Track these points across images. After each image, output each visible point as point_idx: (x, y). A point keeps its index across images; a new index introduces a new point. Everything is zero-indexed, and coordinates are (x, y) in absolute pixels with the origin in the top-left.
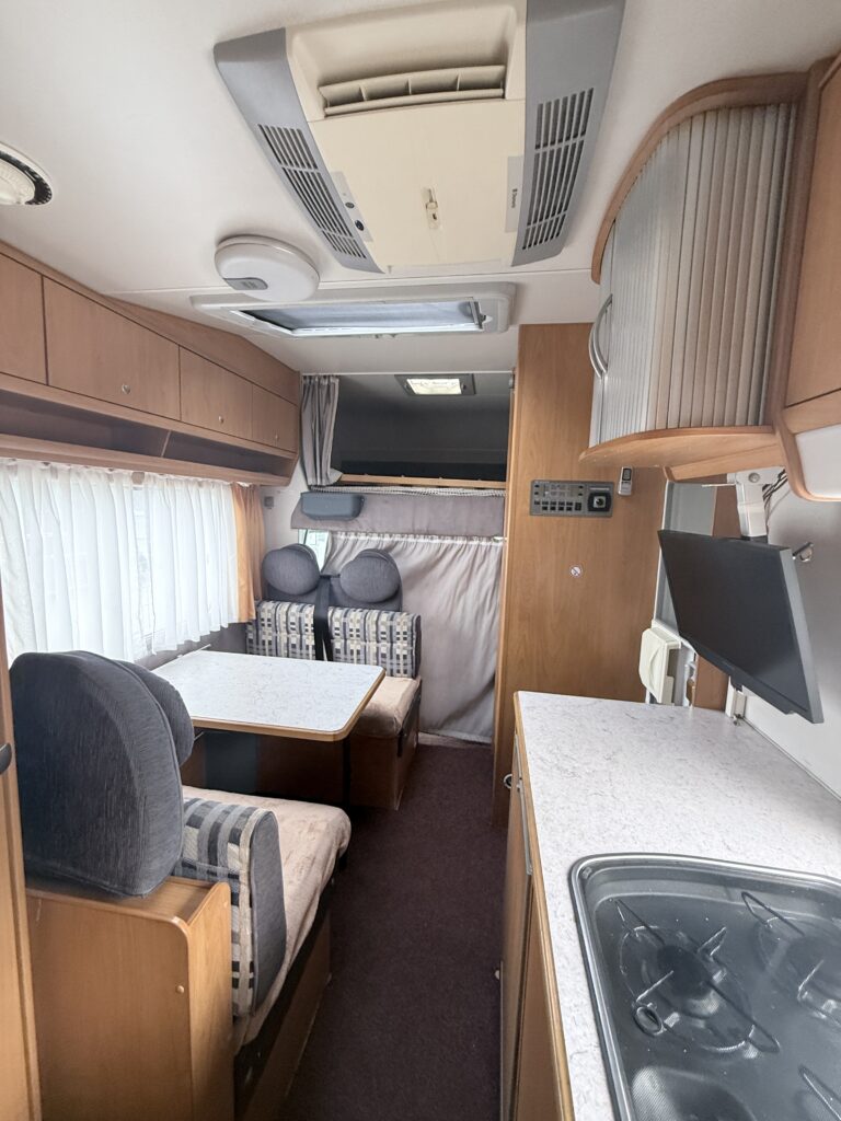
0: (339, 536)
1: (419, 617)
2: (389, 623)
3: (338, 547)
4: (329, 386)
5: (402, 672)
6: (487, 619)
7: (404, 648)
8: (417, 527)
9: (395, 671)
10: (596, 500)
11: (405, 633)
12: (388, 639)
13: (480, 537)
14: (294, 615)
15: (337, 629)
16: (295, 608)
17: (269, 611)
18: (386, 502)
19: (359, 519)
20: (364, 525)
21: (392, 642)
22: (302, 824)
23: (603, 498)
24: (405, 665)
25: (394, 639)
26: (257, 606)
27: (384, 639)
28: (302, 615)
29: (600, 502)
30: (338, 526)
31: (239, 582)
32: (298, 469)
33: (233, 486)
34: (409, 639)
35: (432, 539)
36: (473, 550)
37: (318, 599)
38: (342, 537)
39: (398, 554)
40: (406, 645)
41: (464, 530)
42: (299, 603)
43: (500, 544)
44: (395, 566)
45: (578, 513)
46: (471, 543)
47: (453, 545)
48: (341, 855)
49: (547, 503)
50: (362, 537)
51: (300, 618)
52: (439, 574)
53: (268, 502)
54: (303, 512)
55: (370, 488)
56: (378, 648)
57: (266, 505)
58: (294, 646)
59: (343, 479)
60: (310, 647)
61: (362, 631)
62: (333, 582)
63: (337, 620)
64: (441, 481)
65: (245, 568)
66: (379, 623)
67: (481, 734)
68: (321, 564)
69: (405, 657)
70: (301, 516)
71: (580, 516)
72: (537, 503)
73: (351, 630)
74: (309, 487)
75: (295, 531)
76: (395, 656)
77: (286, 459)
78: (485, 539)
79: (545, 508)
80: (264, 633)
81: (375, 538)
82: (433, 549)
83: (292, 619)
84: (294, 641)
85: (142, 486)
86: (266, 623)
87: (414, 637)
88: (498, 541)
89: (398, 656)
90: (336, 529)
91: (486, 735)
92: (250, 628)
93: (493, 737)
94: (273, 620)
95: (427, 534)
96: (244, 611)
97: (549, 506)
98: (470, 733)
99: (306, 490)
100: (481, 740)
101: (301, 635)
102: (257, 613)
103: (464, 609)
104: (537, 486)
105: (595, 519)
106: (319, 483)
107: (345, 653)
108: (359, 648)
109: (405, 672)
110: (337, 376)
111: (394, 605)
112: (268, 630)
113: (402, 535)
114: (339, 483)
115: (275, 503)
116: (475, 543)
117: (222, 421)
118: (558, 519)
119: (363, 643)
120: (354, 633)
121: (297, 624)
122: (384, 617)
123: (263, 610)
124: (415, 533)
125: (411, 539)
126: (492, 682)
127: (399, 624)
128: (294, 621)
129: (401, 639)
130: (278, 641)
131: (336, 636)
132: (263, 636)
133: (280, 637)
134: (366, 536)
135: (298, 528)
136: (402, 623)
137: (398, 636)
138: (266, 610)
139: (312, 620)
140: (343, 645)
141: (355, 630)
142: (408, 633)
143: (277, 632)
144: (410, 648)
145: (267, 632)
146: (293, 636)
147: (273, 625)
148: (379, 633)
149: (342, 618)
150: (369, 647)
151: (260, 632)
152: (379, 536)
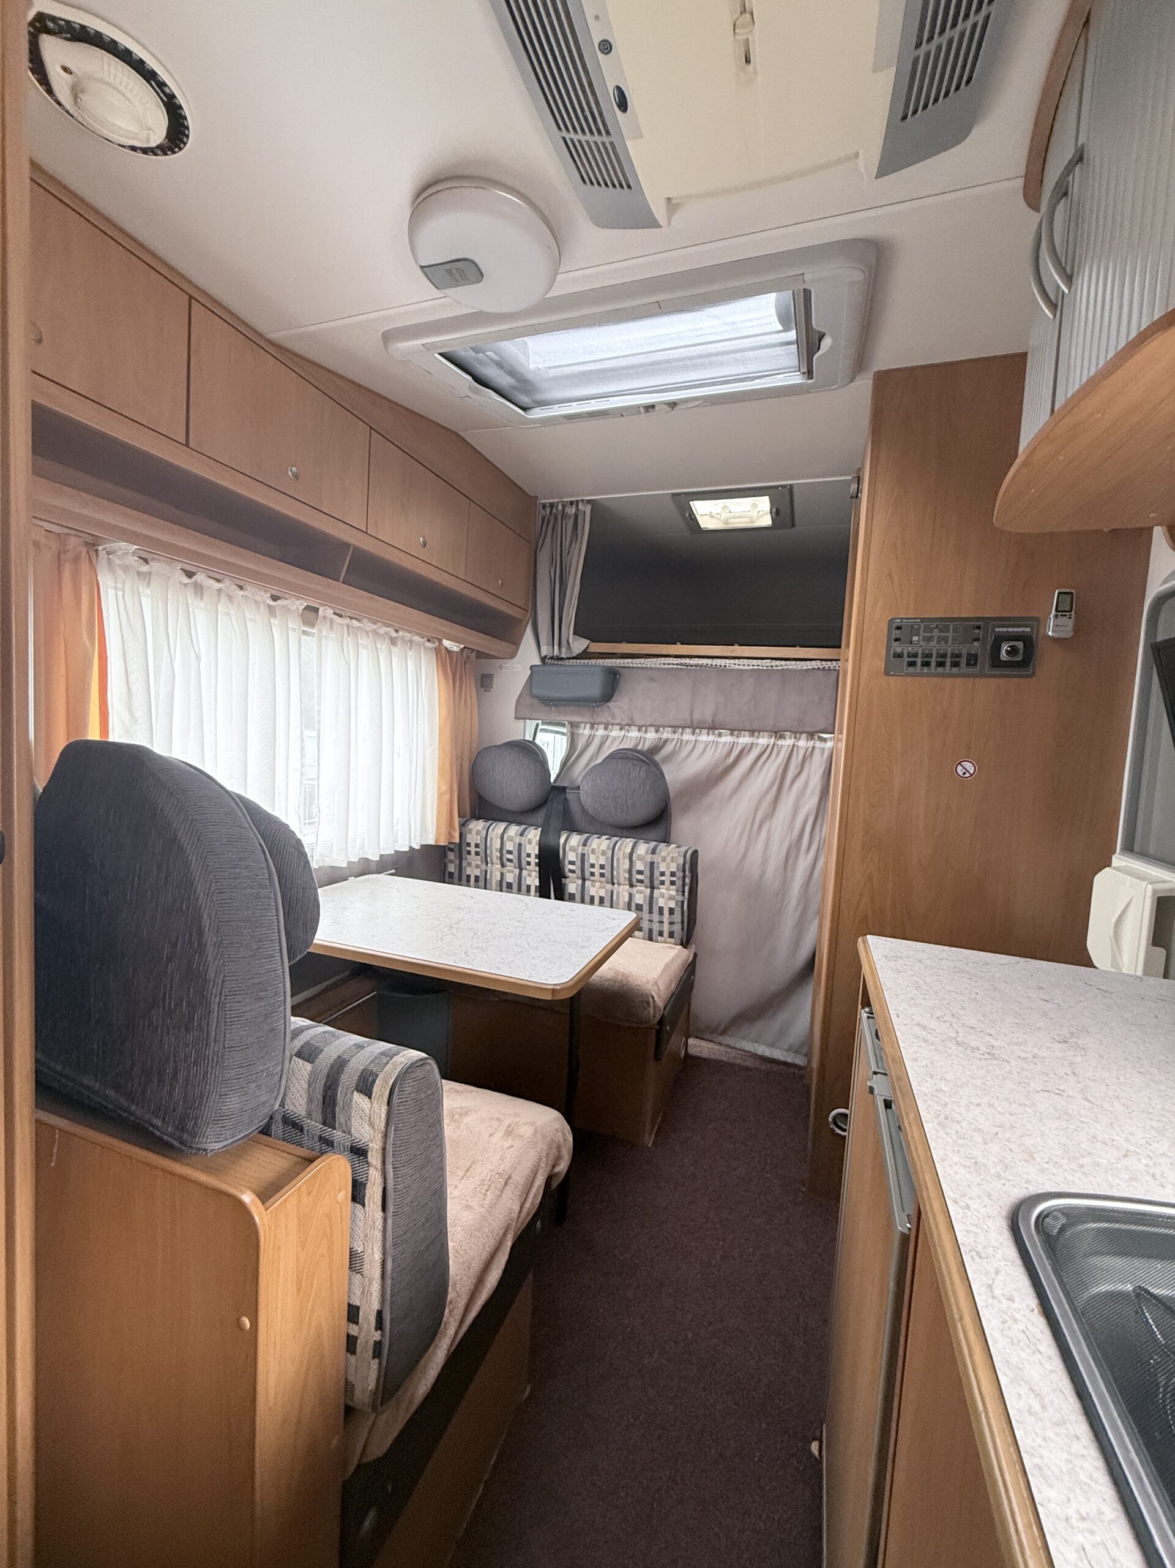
0: (581, 731)
1: (695, 852)
2: (649, 858)
3: (580, 746)
4: (576, 516)
5: (666, 934)
6: (803, 863)
7: (671, 898)
8: (697, 717)
9: (655, 934)
10: (1005, 647)
11: (673, 874)
12: (647, 882)
13: (796, 733)
14: (511, 839)
15: (572, 863)
16: (514, 830)
17: (478, 833)
18: (652, 679)
19: (611, 704)
20: (616, 711)
21: (652, 888)
22: (496, 1124)
23: (1020, 645)
24: (671, 923)
25: (656, 883)
26: (463, 825)
27: (641, 881)
28: (523, 840)
29: (1013, 651)
30: (580, 714)
31: (439, 789)
32: (529, 633)
33: (438, 651)
34: (679, 883)
35: (720, 735)
36: (784, 754)
37: (547, 818)
38: (585, 731)
39: (668, 758)
40: (673, 893)
41: (771, 722)
42: (519, 824)
43: (830, 744)
44: (662, 773)
45: (971, 670)
46: (781, 742)
47: (752, 744)
48: (555, 1184)
49: (915, 655)
50: (615, 732)
51: (520, 845)
52: (728, 793)
53: (485, 682)
54: (533, 696)
55: (629, 660)
56: (631, 895)
57: (482, 686)
58: (510, 885)
59: (590, 650)
60: (534, 889)
61: (608, 867)
62: (570, 796)
63: (573, 849)
64: (737, 650)
65: (448, 767)
66: (634, 858)
67: (788, 1050)
68: (554, 770)
69: (672, 911)
70: (528, 700)
71: (974, 676)
72: (899, 656)
73: (593, 866)
74: (543, 659)
75: (521, 723)
76: (655, 909)
77: (515, 618)
78: (804, 736)
79: (912, 664)
80: (469, 864)
81: (634, 734)
82: (721, 751)
83: (509, 846)
84: (510, 878)
85: (314, 631)
86: (473, 849)
87: (687, 880)
88: (825, 740)
89: (661, 909)
90: (575, 719)
91: (797, 1052)
92: (451, 856)
93: (808, 1055)
94: (482, 846)
95: (712, 728)
96: (444, 830)
97: (919, 661)
98: (772, 1045)
99: (538, 662)
100: (789, 1060)
101: (521, 869)
102: (461, 836)
103: (766, 847)
104: (898, 628)
105: (1001, 681)
106: (556, 653)
107: (582, 899)
108: (602, 893)
109: (671, 935)
110: (589, 501)
111: (658, 832)
112: (475, 860)
113: (675, 728)
114: (585, 655)
115: (496, 682)
116: (788, 742)
117: (425, 545)
118: (935, 680)
119: (609, 886)
120: (596, 870)
121: (516, 853)
122: (643, 848)
123: (470, 831)
124: (695, 727)
125: (688, 736)
126: (810, 965)
127: (664, 860)
128: (512, 849)
129: (667, 883)
130: (488, 877)
131: (570, 874)
132: (468, 868)
133: (491, 872)
134: (621, 729)
135: (525, 719)
136: (669, 859)
137: (662, 878)
138: (474, 832)
139: (537, 848)
140: (580, 887)
141: (597, 867)
142: (677, 875)
143: (487, 864)
144: (680, 898)
145: (474, 863)
146: (509, 871)
147: (482, 854)
148: (634, 872)
149: (581, 848)
150: (618, 893)
151: (464, 863)
152: (639, 730)
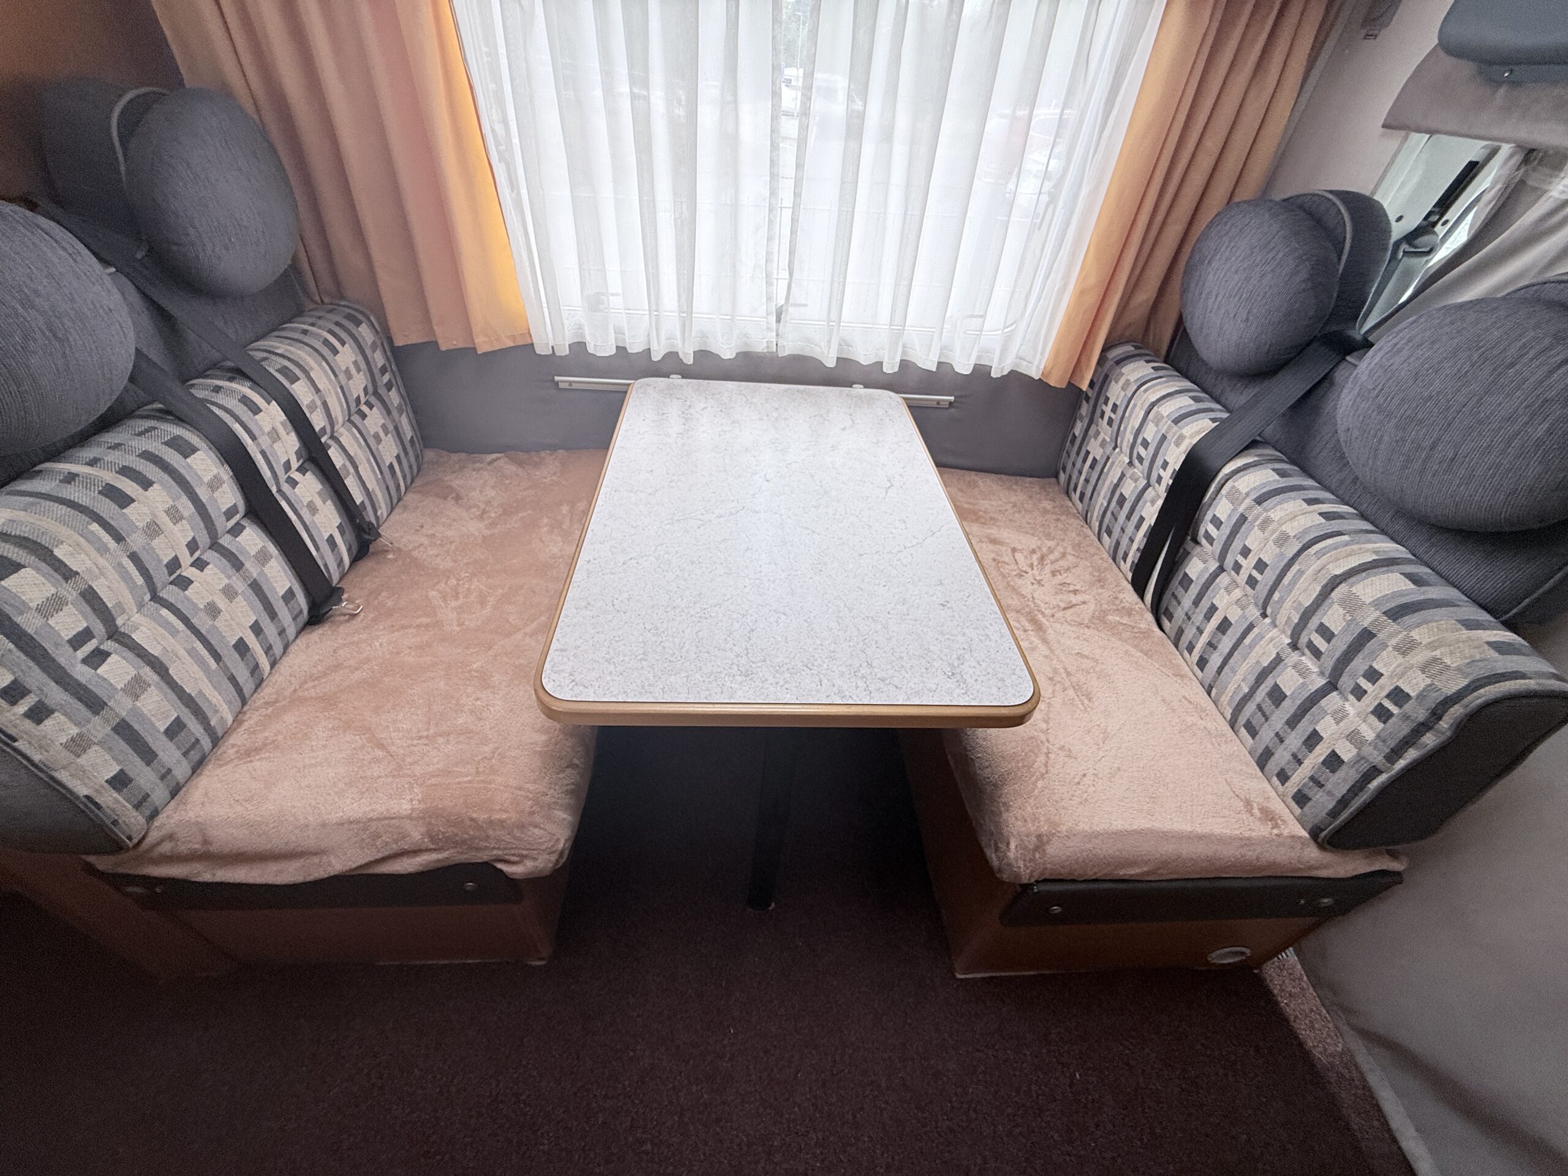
2: (1377, 617)
5: (1290, 788)
7: (1353, 737)
9: (1273, 765)
11: (1398, 696)
12: (1329, 663)
14: (1160, 421)
15: (1217, 522)
17: (1128, 385)
21: (1332, 686)
24: (1316, 781)
25: (1346, 682)
26: (1118, 361)
27: (1317, 653)
28: (1178, 431)
34: (1399, 728)
40: (1369, 734)
51: (1165, 439)
56: (1278, 660)
58: (1122, 502)
61: (1270, 575)
63: (1235, 498)
66: (1341, 593)
69: (1333, 761)
75: (1392, 142)
76: (1304, 728)
80: (1097, 434)
83: (1149, 432)
84: (1128, 488)
86: (1108, 409)
87: (1430, 740)
89: (1314, 739)
90: (1556, 134)
94: (1120, 412)
96: (1063, 359)
101: (1147, 483)
102: (1096, 378)
107: (1197, 601)
108: (1233, 617)
109: (1299, 800)
112: (1104, 431)
120: (1248, 564)
121: (1151, 449)
123: (1119, 379)
127: (1406, 648)
128: (1151, 440)
129: (1369, 702)
130: (1106, 469)
131: (1204, 541)
132: (1092, 441)
133: (1113, 464)
135: (1408, 128)
136: (1419, 657)
137: (1364, 684)
138: (1122, 383)
140: (1207, 576)
141: (1252, 560)
142: (1410, 707)
143: (1115, 445)
144: (1377, 758)
145: (1101, 436)
146: (1132, 477)
147: (1116, 425)
148: (1314, 623)
149: (1248, 503)
150: (1260, 638)
151: (1092, 429)
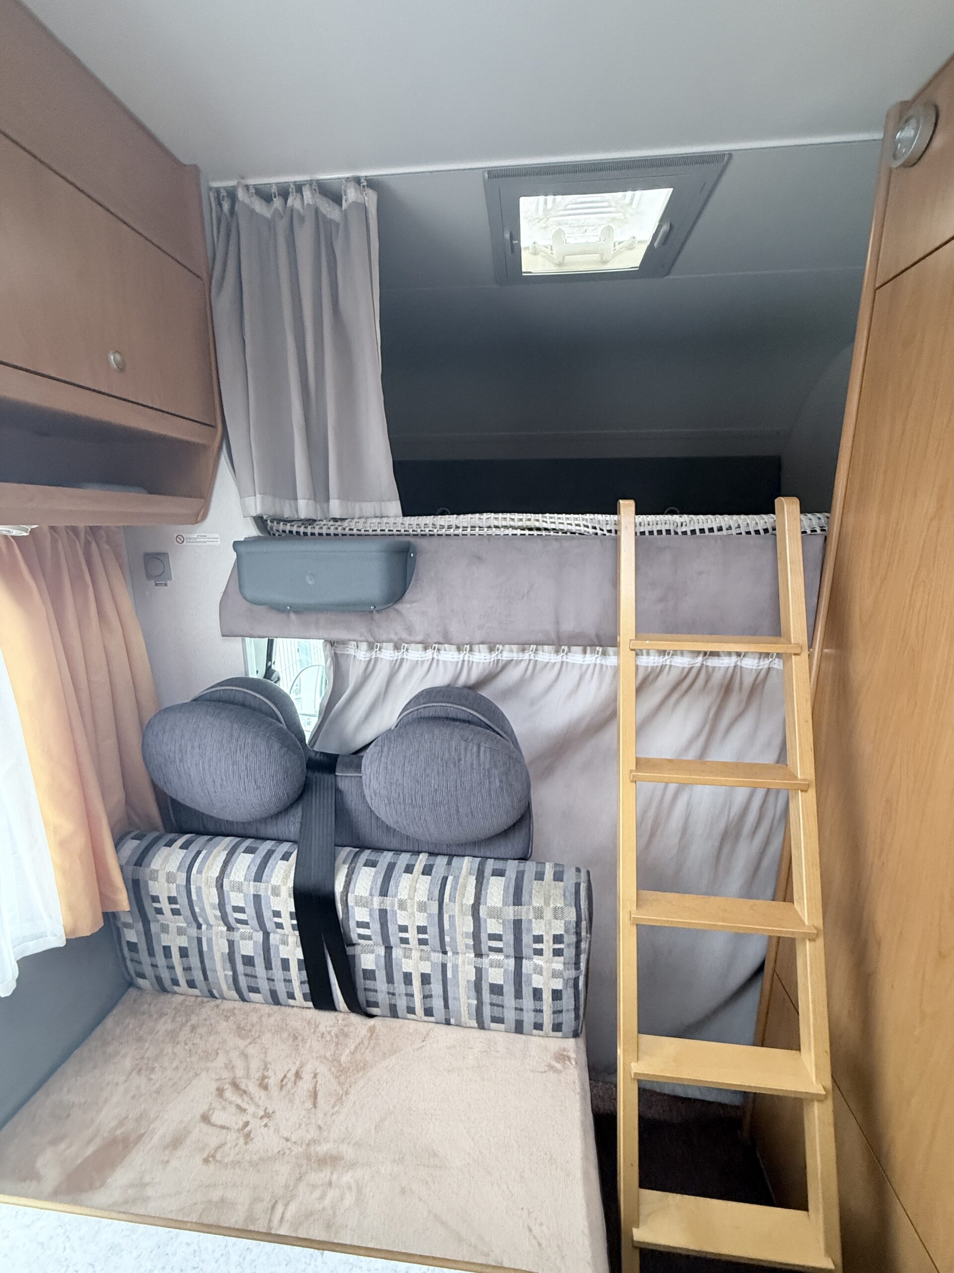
0: (351, 650)
3: (354, 675)
5: (548, 1027)
7: (555, 974)
8: (567, 625)
9: (528, 1026)
11: (558, 939)
15: (363, 925)
16: (244, 863)
19: (403, 607)
21: (521, 959)
24: (557, 1012)
25: (526, 951)
30: (348, 626)
32: (223, 475)
34: (570, 953)
35: (604, 654)
37: (306, 831)
38: (359, 654)
47: (662, 668)
50: (415, 654)
53: (154, 568)
54: (249, 597)
57: (149, 576)
58: (249, 961)
60: (294, 966)
61: (433, 929)
62: (344, 778)
63: (362, 902)
69: (557, 995)
70: (244, 603)
74: (258, 523)
76: (527, 992)
77: (188, 444)
80: (165, 929)
81: (449, 655)
84: (247, 948)
86: (165, 906)
87: (584, 947)
89: (537, 994)
94: (183, 900)
95: (593, 643)
99: (253, 531)
101: (266, 933)
102: (137, 885)
107: (390, 980)
111: (515, 845)
113: (524, 646)
115: (175, 567)
119: (437, 957)
120: (411, 935)
121: (250, 910)
122: (495, 886)
123: (154, 876)
124: (560, 642)
125: (546, 655)
127: (539, 914)
128: (242, 904)
129: (548, 953)
130: (205, 948)
131: (361, 941)
132: (163, 936)
133: (210, 940)
134: (426, 649)
135: (243, 636)
136: (548, 914)
137: (538, 946)
138: (162, 878)
139: (291, 902)
140: (383, 960)
141: (412, 930)
142: (566, 939)
143: (199, 927)
144: (572, 973)
145: (173, 927)
146: (243, 937)
147: (186, 911)
148: (484, 937)
149: (376, 900)
150: (455, 967)
151: (154, 928)
152: (459, 649)
